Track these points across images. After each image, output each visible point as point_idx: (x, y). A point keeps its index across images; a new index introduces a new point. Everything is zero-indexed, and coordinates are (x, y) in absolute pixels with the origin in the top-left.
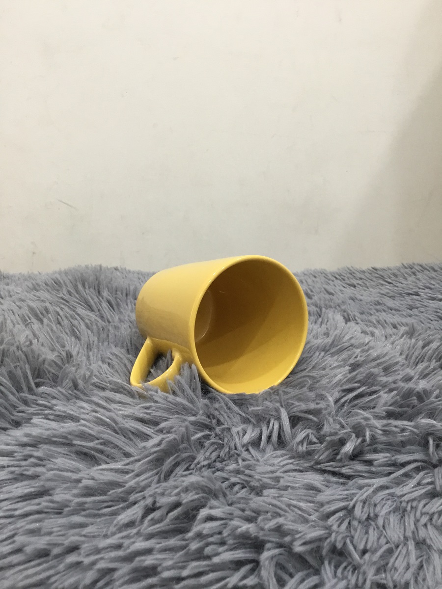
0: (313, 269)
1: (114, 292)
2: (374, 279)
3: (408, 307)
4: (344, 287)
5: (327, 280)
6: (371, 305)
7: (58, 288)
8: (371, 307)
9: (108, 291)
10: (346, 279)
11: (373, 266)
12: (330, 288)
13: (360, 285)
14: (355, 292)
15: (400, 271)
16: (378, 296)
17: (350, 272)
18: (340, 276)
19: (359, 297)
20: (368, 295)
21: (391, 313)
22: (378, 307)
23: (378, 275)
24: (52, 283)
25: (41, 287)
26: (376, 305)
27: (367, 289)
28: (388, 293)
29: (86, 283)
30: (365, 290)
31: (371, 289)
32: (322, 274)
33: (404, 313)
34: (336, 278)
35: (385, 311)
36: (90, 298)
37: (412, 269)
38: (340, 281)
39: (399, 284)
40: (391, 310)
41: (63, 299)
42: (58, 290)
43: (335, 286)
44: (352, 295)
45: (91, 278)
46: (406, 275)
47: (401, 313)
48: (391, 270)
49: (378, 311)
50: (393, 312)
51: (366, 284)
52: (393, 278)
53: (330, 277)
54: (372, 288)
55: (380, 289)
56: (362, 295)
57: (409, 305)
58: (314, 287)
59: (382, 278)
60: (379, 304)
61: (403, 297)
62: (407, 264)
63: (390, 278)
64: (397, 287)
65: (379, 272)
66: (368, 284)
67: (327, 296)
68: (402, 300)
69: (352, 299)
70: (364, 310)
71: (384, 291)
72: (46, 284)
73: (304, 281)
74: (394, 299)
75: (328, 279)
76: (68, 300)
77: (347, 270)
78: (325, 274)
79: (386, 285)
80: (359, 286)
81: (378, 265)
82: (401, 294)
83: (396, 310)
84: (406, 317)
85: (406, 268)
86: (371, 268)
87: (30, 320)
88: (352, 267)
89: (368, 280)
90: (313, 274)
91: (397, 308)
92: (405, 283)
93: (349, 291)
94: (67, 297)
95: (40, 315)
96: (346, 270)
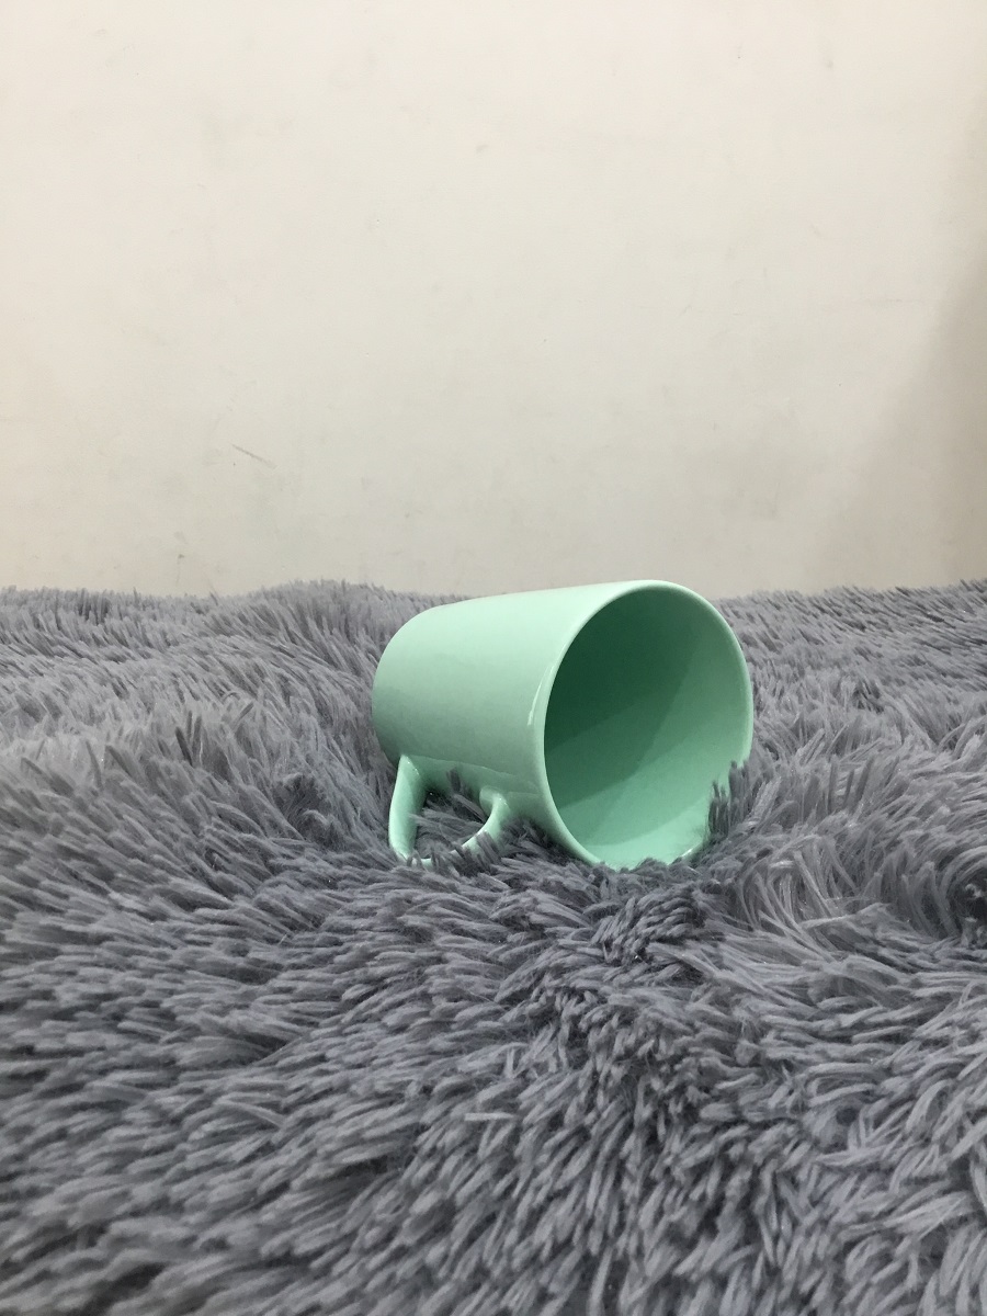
0: (771, 591)
1: (378, 637)
2: (904, 612)
3: (980, 668)
4: (841, 629)
5: (802, 614)
6: (903, 666)
7: (267, 627)
8: (903, 669)
9: (367, 633)
10: (843, 611)
11: (900, 586)
12: (813, 631)
13: (874, 624)
14: (866, 640)
15: (957, 596)
16: (914, 647)
17: (852, 598)
18: (830, 606)
19: (875, 649)
20: (895, 645)
21: (944, 682)
22: (918, 669)
23: (912, 605)
24: (255, 618)
25: (234, 625)
26: (912, 665)
27: (889, 633)
28: (936, 640)
29: (324, 619)
30: (885, 636)
31: (898, 633)
32: (790, 600)
33: (971, 682)
34: (823, 611)
35: (931, 677)
36: (334, 648)
37: (981, 591)
38: (831, 615)
39: (956, 622)
40: (944, 675)
41: (280, 649)
42: (269, 634)
43: (820, 625)
44: (862, 646)
45: (333, 609)
46: (971, 604)
47: (967, 681)
48: (938, 593)
49: (916, 677)
50: (949, 679)
51: (887, 623)
52: (945, 609)
53: (810, 608)
54: (901, 630)
55: (916, 630)
56: (880, 646)
57: (982, 665)
58: (779, 629)
59: (922, 609)
60: (918, 662)
61: (968, 647)
62: (971, 582)
63: (937, 608)
64: (954, 628)
65: (913, 597)
66: (891, 623)
67: (812, 647)
68: (965, 655)
69: (861, 653)
70: (887, 673)
71: (927, 635)
72: (242, 618)
73: (757, 617)
74: (948, 654)
75: (804, 612)
76: (292, 653)
77: (845, 593)
78: (796, 600)
79: (930, 624)
80: (871, 626)
81: (909, 586)
82: (962, 643)
83: (956, 676)
84: (975, 689)
85: (969, 589)
86: (895, 591)
87: (229, 690)
88: (856, 588)
89: (891, 614)
90: (773, 601)
91: (958, 671)
92: (971, 618)
93: (852, 637)
94: (288, 646)
95: (248, 680)
96: (842, 594)
